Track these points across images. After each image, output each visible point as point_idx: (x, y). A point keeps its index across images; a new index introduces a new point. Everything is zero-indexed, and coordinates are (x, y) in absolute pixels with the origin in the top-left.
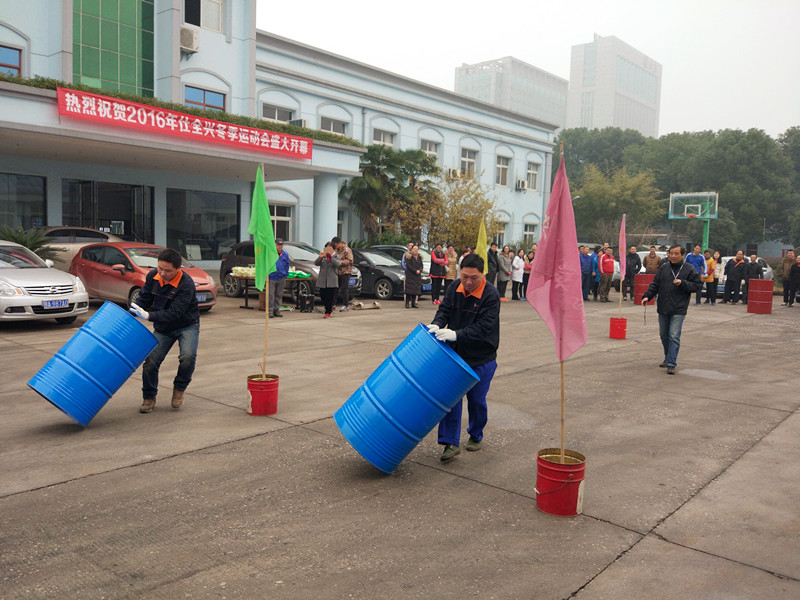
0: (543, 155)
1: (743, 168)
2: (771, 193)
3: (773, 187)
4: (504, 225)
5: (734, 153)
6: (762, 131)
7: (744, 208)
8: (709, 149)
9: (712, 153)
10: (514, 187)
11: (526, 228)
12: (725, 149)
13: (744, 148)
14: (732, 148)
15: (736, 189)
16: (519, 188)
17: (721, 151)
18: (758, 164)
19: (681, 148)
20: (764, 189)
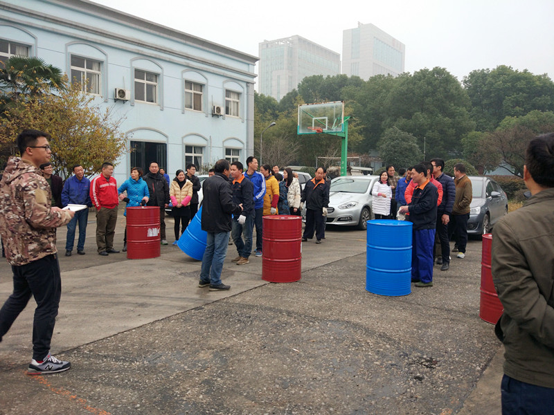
0: (244, 85)
1: (427, 100)
2: (450, 121)
3: (452, 115)
4: (200, 149)
5: (420, 88)
6: (444, 69)
7: (429, 133)
8: (403, 84)
9: (404, 88)
10: (210, 112)
11: (228, 151)
12: (415, 84)
13: (429, 83)
14: (420, 83)
15: (421, 118)
16: (216, 113)
17: (411, 86)
18: (440, 96)
19: (384, 87)
20: (445, 117)
